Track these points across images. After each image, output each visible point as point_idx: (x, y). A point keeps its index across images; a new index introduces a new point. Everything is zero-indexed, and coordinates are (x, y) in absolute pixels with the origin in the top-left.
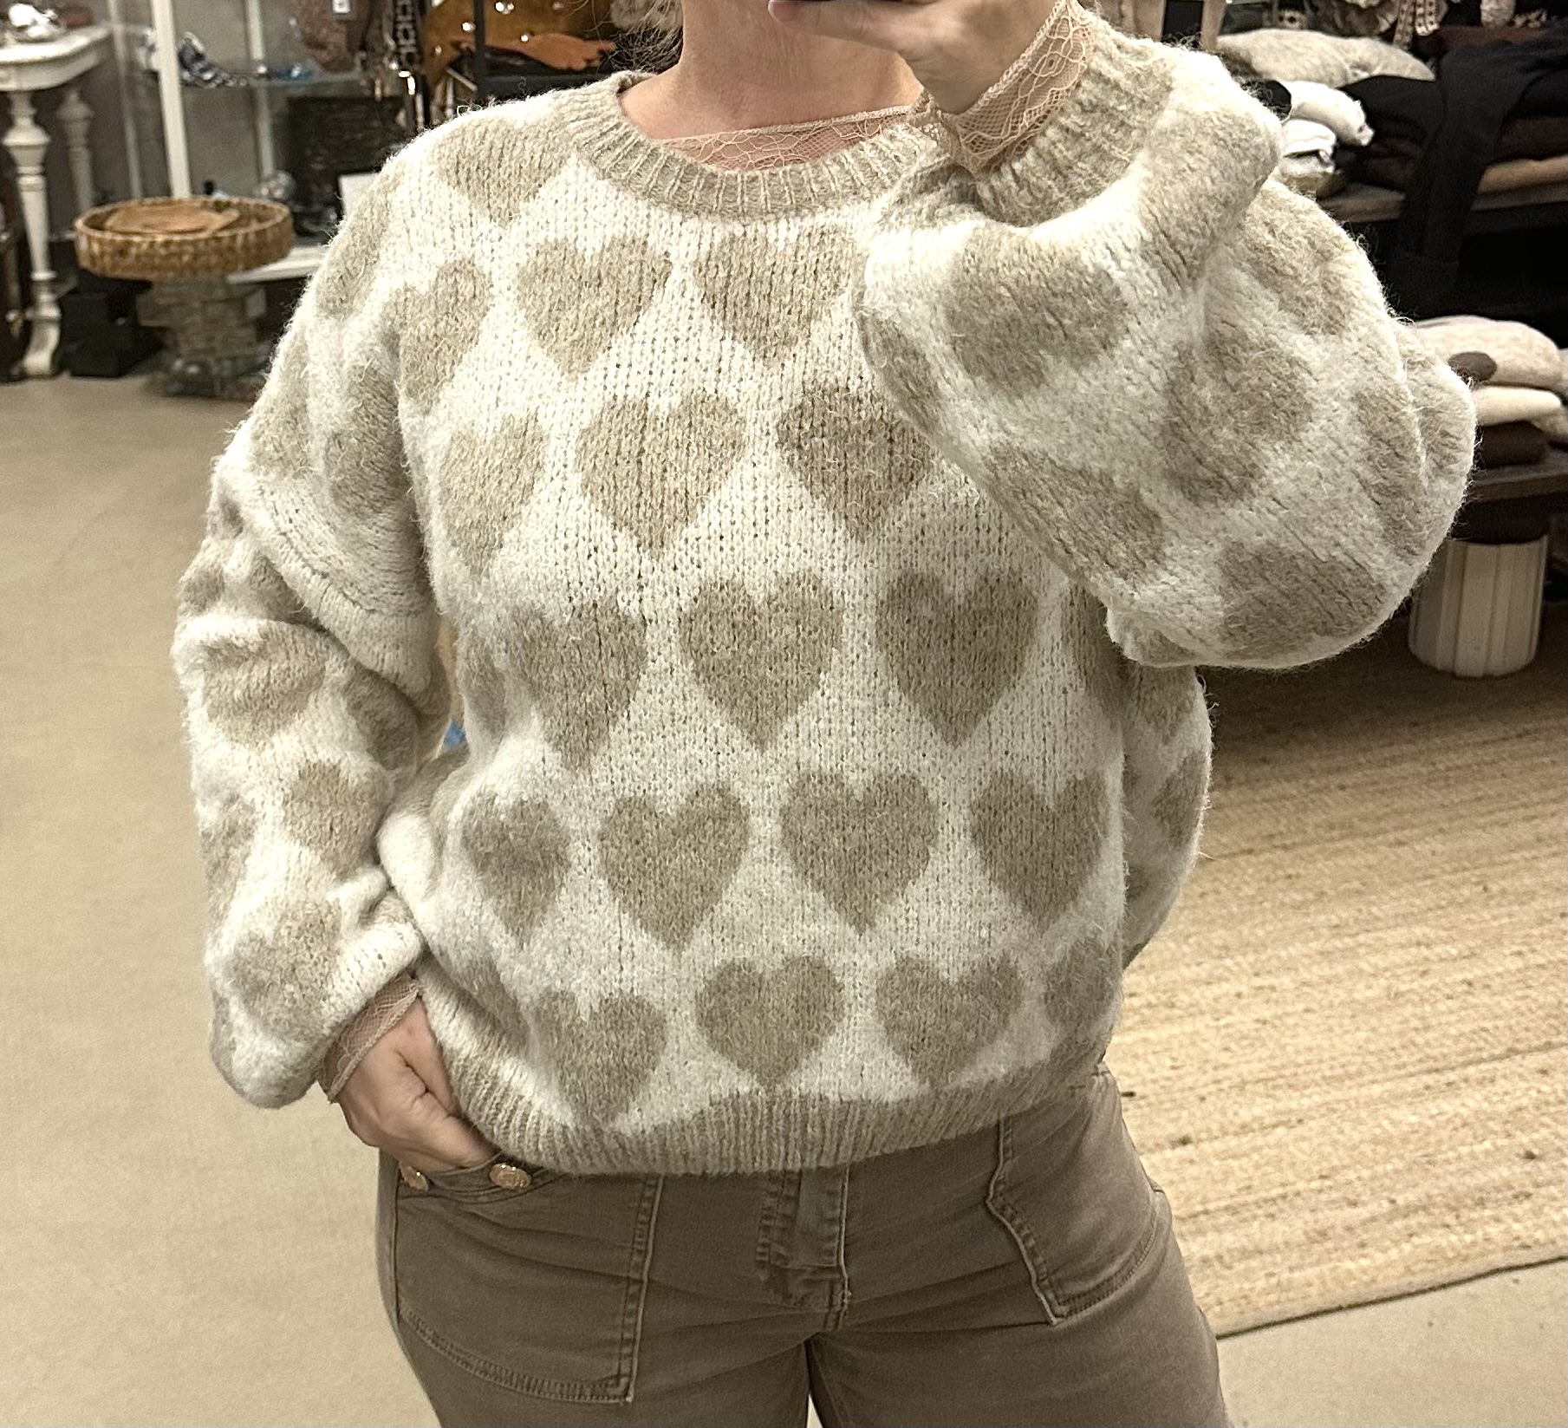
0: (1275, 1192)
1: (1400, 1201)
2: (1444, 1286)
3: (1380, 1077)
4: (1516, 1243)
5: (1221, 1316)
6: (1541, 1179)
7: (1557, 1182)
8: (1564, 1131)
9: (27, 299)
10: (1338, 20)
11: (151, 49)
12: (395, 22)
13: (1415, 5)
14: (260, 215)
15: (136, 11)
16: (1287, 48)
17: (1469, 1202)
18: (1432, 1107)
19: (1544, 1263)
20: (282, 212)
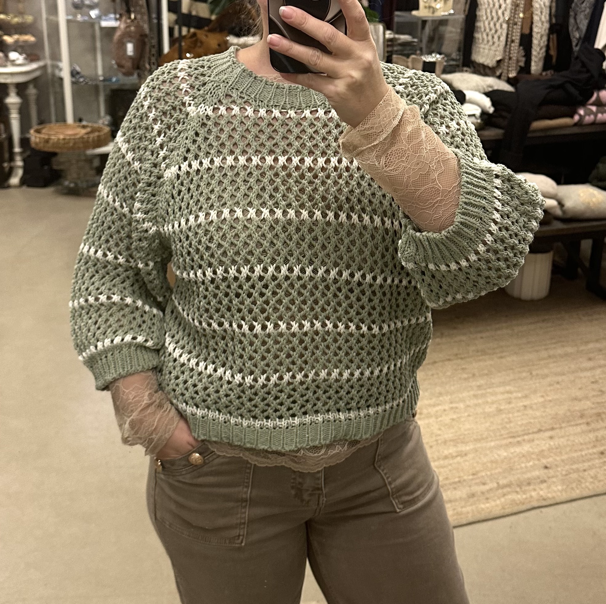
0: (457, 480)
1: (501, 482)
2: (516, 513)
3: (494, 438)
4: (542, 498)
6: (550, 475)
7: (557, 476)
8: (558, 458)
9: (12, 159)
10: (482, 71)
11: (61, 70)
12: (150, 59)
13: (508, 67)
14: (99, 130)
15: (56, 56)
16: (464, 80)
17: (525, 483)
18: (512, 450)
19: (551, 505)
20: (107, 129)
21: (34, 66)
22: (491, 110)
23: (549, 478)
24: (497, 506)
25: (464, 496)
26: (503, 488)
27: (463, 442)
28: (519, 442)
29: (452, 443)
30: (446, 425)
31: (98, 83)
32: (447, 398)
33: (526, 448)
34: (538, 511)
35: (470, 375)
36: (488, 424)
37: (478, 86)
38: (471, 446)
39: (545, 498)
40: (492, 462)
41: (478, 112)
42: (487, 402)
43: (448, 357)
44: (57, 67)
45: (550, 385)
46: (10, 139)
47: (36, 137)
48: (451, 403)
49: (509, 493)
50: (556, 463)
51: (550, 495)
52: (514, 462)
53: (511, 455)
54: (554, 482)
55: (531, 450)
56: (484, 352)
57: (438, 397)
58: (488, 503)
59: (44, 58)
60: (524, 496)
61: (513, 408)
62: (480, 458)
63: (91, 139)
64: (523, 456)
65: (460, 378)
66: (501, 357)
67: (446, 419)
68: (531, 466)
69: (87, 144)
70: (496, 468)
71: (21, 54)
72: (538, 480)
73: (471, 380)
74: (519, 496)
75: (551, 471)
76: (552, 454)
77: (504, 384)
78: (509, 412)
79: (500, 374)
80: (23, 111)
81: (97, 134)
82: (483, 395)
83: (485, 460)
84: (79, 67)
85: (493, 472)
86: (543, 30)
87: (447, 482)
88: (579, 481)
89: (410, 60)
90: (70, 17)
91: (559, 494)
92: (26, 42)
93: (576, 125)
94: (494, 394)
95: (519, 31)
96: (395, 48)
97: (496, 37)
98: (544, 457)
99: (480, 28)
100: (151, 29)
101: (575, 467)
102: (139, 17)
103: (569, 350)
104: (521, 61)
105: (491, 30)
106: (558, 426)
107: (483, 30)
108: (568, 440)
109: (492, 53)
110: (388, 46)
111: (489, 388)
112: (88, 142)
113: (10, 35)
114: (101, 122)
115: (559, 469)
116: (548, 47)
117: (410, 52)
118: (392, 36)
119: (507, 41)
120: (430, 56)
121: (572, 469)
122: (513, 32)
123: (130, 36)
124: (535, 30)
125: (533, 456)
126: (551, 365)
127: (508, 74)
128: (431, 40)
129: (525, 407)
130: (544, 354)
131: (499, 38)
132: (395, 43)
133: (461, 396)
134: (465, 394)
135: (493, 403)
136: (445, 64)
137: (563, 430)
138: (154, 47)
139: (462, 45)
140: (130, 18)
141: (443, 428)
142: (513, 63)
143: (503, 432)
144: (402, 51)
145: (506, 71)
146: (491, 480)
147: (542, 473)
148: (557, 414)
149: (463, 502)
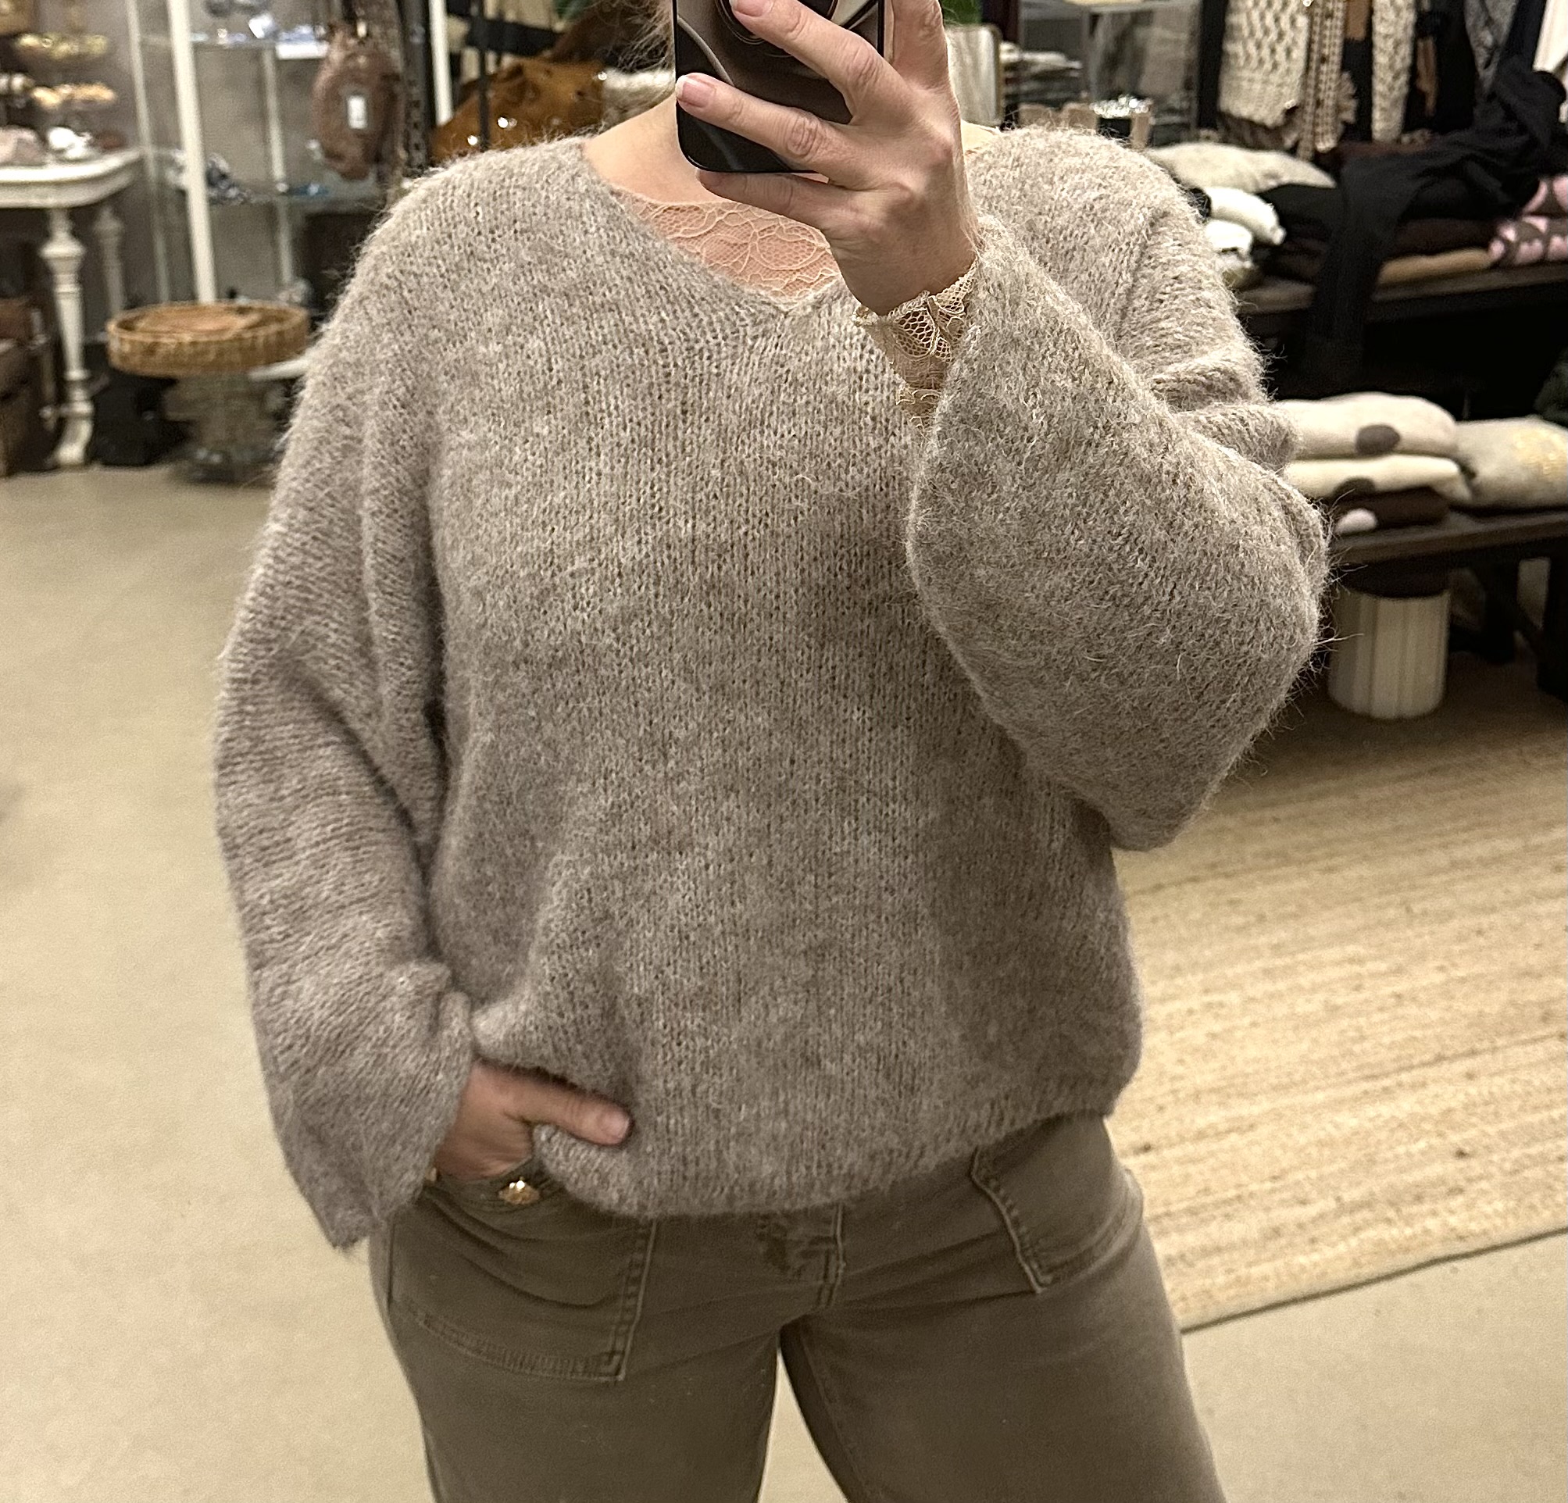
0: (1232, 1193)
1: (1346, 1197)
2: (1388, 1277)
3: (1323, 1083)
4: (1454, 1235)
5: (1186, 1311)
6: (1472, 1175)
7: (1487, 1177)
8: (1491, 1130)
9: (62, 397)
10: (1248, 138)
11: (180, 169)
12: (407, 136)
13: (1315, 125)
14: (280, 317)
15: (167, 136)
16: (1205, 161)
17: (1408, 1198)
18: (1371, 1111)
19: (1479, 1252)
20: (300, 315)
21: (114, 161)
22: (1278, 236)
23: (1470, 1180)
24: (1340, 1258)
25: (1255, 1234)
26: (1351, 1212)
27: (1241, 1095)
28: (1386, 1090)
29: (1214, 1098)
30: (1196, 1050)
31: (275, 199)
32: (1195, 980)
33: (1406, 1105)
34: (1446, 1268)
35: (1252, 919)
36: (1304, 1046)
37: (1240, 175)
38: (1263, 1105)
39: (1465, 1234)
40: (1321, 1144)
41: (1244, 242)
42: (1300, 989)
43: (1191, 874)
44: (172, 163)
45: (1460, 939)
46: (57, 346)
47: (122, 340)
48: (1206, 991)
49: (1368, 1224)
50: (1486, 1141)
51: (1474, 1227)
52: (1378, 1144)
53: (1368, 1125)
54: (1484, 1192)
55: (1418, 1109)
56: (1284, 858)
57: (1172, 977)
58: (1315, 1251)
59: (138, 140)
60: (1408, 1231)
61: (1366, 1001)
62: (1289, 1136)
63: (261, 340)
64: (1401, 1126)
65: (1227, 928)
66: (1330, 870)
67: (1196, 1035)
68: (1423, 1153)
69: (251, 353)
70: (1332, 1161)
71: (78, 133)
72: (1444, 1189)
73: (1254, 930)
74: (1395, 1232)
75: (1473, 1162)
76: (1474, 1120)
77: (1341, 938)
78: (1359, 1014)
79: (1326, 914)
80: (89, 276)
81: (274, 328)
82: (1288, 971)
83: (1302, 1140)
84: (228, 160)
85: (1325, 1171)
86: (1400, 29)
87: (1209, 1199)
88: (1550, 1187)
89: (1064, 114)
90: (201, 38)
91: (1498, 1222)
92: (89, 102)
93: (1496, 266)
94: (1317, 966)
95: (1339, 32)
96: (1025, 88)
97: (1280, 49)
98: (1455, 1127)
99: (1239, 28)
100: (408, 61)
101: (1534, 1150)
102: (377, 30)
103: (1505, 845)
104: (1346, 109)
105: (1266, 32)
106: (1486, 1044)
107: (1246, 32)
108: (1513, 1081)
109: (1272, 89)
110: (1007, 81)
111: (1303, 950)
112: (253, 348)
113: (49, 86)
114: (283, 296)
115: (1495, 1158)
116: (1413, 72)
117: (1063, 95)
118: (1014, 57)
119: (1308, 59)
120: (1113, 104)
121: (1529, 1156)
122: (1323, 36)
123: (357, 81)
124: (1380, 28)
125: (1427, 1126)
126: (1460, 888)
127: (1314, 142)
128: (1112, 61)
129: (1399, 996)
130: (1440, 858)
131: (1288, 52)
133: (1230, 972)
134: (1239, 969)
135: (1314, 989)
136: (1152, 121)
137: (1500, 1056)
138: (417, 104)
139: (1195, 74)
140: (354, 34)
141: (1188, 1058)
142: (1327, 112)
143: (1344, 1065)
144: (1042, 92)
145: (1310, 136)
146: (1320, 1192)
147: (1451, 1168)
148: (1481, 1014)
149: (1252, 1252)
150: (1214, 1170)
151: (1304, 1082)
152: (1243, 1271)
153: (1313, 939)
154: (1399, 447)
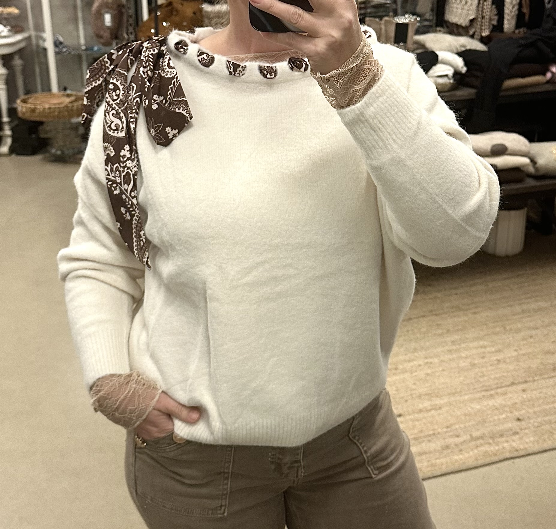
0: (431, 432)
1: (474, 434)
2: (489, 464)
3: (468, 392)
4: (514, 449)
6: (522, 427)
7: (528, 428)
8: (531, 411)
10: (456, 31)
11: (44, 40)
12: (128, 29)
13: (481, 26)
15: (39, 27)
16: (438, 40)
17: (497, 435)
18: (486, 403)
19: (523, 456)
21: (19, 37)
22: (464, 70)
23: (521, 429)
24: (471, 457)
25: (439, 448)
26: (476, 440)
27: (437, 396)
28: (492, 395)
29: (426, 397)
30: (421, 380)
31: (80, 52)
32: (422, 353)
33: (499, 401)
34: (510, 462)
35: (445, 331)
36: (462, 379)
37: (450, 46)
38: (445, 400)
39: (518, 449)
40: (466, 415)
41: (450, 72)
42: (461, 357)
43: (423, 314)
44: (41, 38)
45: (524, 339)
47: (22, 107)
48: (426, 358)
49: (482, 445)
50: (528, 415)
51: (522, 447)
52: (488, 415)
53: (484, 408)
54: (527, 434)
55: (503, 402)
56: (458, 308)
57: (413, 352)
58: (461, 454)
59: (28, 29)
60: (497, 448)
61: (486, 362)
62: (454, 411)
63: (75, 108)
64: (496, 409)
65: (435, 334)
66: (475, 313)
67: (421, 374)
68: (504, 419)
69: (70, 112)
70: (469, 421)
71: (5, 26)
72: (511, 433)
73: (445, 335)
74: (492, 448)
75: (523, 423)
76: (524, 407)
77: (478, 339)
78: (483, 367)
79: (473, 330)
80: (10, 82)
81: (80, 102)
82: (457, 350)
83: (459, 413)
84: (62, 37)
85: (467, 424)
87: (422, 435)
88: (551, 432)
89: (383, 22)
91: (531, 445)
92: (9, 14)
93: (548, 82)
94: (468, 349)
96: (369, 11)
98: (517, 409)
101: (546, 419)
103: (542, 304)
104: (494, 20)
106: (531, 379)
108: (540, 393)
109: (465, 12)
110: (362, 8)
111: (464, 343)
112: (72, 110)
115: (532, 421)
116: (520, 5)
117: (384, 14)
120: (403, 17)
121: (544, 421)
123: (108, 7)
125: (506, 409)
126: (524, 320)
127: (481, 33)
129: (499, 360)
130: (518, 309)
132: (368, 5)
133: (435, 351)
134: (439, 350)
135: (467, 358)
136: (418, 24)
137: (536, 383)
138: (131, 16)
139: (435, 5)
141: (417, 383)
142: (486, 21)
143: (476, 386)
144: (375, 13)
145: (479, 30)
146: (464, 432)
147: (514, 425)
148: (530, 367)
149: (438, 454)
150: (425, 424)
151: (461, 392)
152: (433, 461)
153: (467, 339)
154: (507, 152)
